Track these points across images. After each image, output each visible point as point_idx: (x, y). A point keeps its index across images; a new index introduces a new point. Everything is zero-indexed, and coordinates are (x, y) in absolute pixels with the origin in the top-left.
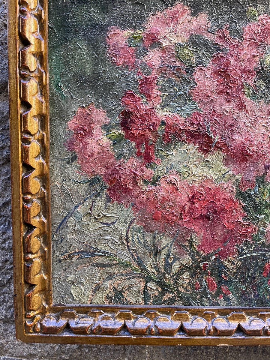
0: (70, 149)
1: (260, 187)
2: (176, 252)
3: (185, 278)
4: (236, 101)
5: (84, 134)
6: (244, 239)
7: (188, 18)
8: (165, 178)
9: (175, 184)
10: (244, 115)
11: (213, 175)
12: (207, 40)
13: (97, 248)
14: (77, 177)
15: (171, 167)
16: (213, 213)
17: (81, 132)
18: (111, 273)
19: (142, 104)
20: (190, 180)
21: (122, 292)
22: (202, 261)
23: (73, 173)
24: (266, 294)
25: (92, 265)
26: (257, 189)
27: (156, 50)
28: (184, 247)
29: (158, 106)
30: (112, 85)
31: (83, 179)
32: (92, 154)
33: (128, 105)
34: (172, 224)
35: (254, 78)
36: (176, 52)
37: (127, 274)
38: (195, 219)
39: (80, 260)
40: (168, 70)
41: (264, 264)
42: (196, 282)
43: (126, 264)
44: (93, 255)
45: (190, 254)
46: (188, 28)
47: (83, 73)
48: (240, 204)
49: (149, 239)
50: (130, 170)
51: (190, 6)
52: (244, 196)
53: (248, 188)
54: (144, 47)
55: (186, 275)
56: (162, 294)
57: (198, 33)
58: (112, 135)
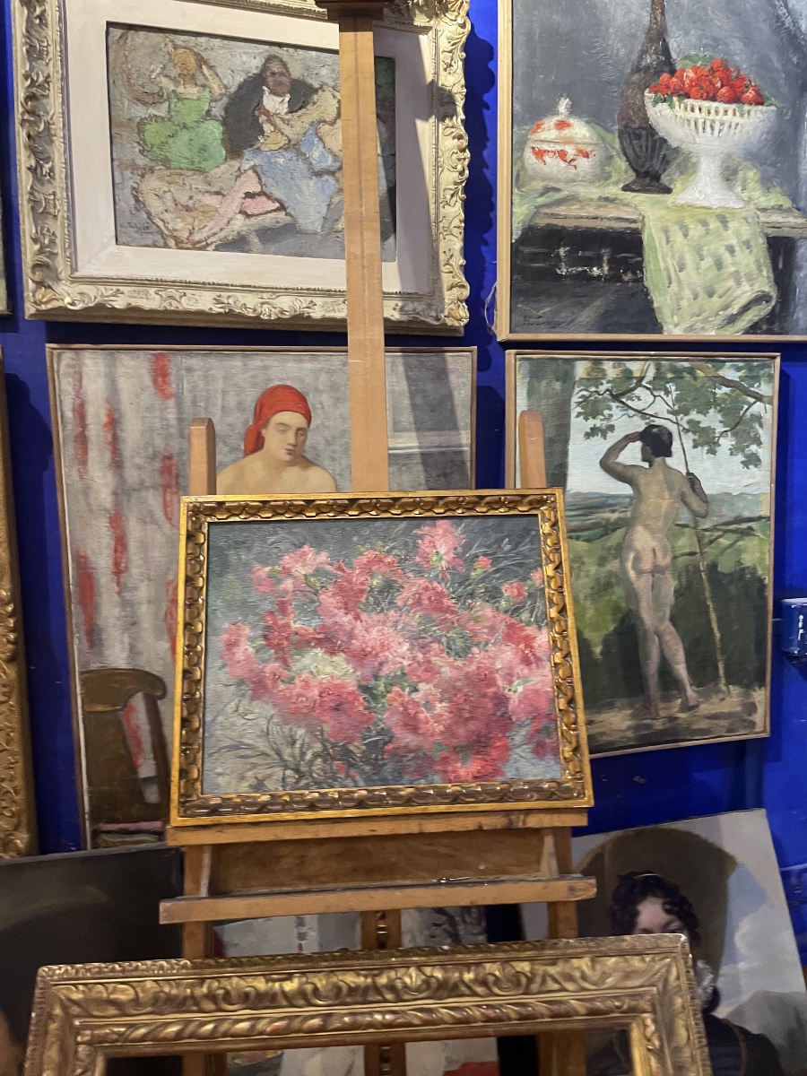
2: (309, 741)
3: (318, 764)
4: (352, 614)
5: (233, 646)
7: (313, 556)
8: (299, 677)
9: (307, 682)
10: (359, 624)
11: (338, 673)
12: (328, 571)
13: (241, 742)
14: (226, 681)
15: (304, 668)
16: (340, 705)
17: (231, 644)
18: (253, 763)
19: (280, 619)
20: (319, 678)
22: (331, 748)
23: (223, 678)
25: (237, 758)
26: (374, 682)
27: (289, 579)
28: (316, 736)
29: (292, 620)
30: (256, 607)
31: (232, 682)
32: (239, 662)
33: (268, 621)
34: (305, 716)
35: (365, 596)
36: (305, 580)
37: (268, 764)
38: (325, 710)
39: (227, 753)
40: (299, 593)
42: (327, 767)
43: (267, 755)
44: (238, 748)
45: (321, 742)
46: (313, 563)
48: (361, 695)
50: (270, 673)
51: (314, 547)
53: (367, 682)
54: (280, 578)
55: (319, 761)
57: (321, 566)
58: (255, 645)
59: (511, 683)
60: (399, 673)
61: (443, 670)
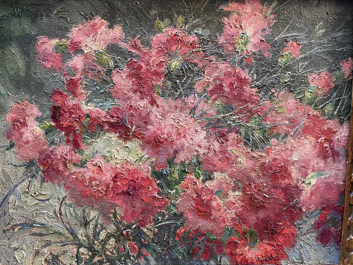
0: (8, 138)
1: (171, 168)
2: (102, 222)
3: (111, 243)
4: (148, 98)
5: (20, 125)
6: (159, 210)
7: (105, 29)
8: (92, 161)
9: (99, 166)
10: (155, 109)
11: (132, 158)
12: (122, 48)
13: (35, 221)
14: (14, 161)
15: (96, 152)
16: (133, 190)
17: (17, 123)
18: (47, 241)
19: (69, 100)
20: (113, 163)
21: (58, 256)
22: (125, 229)
23: (11, 158)
24: (179, 255)
25: (31, 235)
26: (168, 169)
27: (79, 56)
28: (110, 218)
29: (83, 101)
30: (42, 85)
31: (21, 163)
32: (28, 142)
33: (57, 101)
34: (98, 199)
35: (162, 79)
36: (97, 58)
37: (62, 242)
38: (118, 194)
39: (21, 230)
40: (90, 72)
41: (176, 230)
42: (120, 246)
43: (60, 234)
44: (32, 226)
45: (115, 223)
46: (106, 38)
47: (17, 74)
48: (155, 181)
49: (79, 213)
50: (61, 155)
51: (107, 19)
52: (158, 175)
53: (161, 169)
54: (69, 54)
55: (112, 241)
56: (92, 257)
57: (114, 42)
58: (44, 126)
59: (305, 175)
60: (194, 161)
61: (239, 159)
